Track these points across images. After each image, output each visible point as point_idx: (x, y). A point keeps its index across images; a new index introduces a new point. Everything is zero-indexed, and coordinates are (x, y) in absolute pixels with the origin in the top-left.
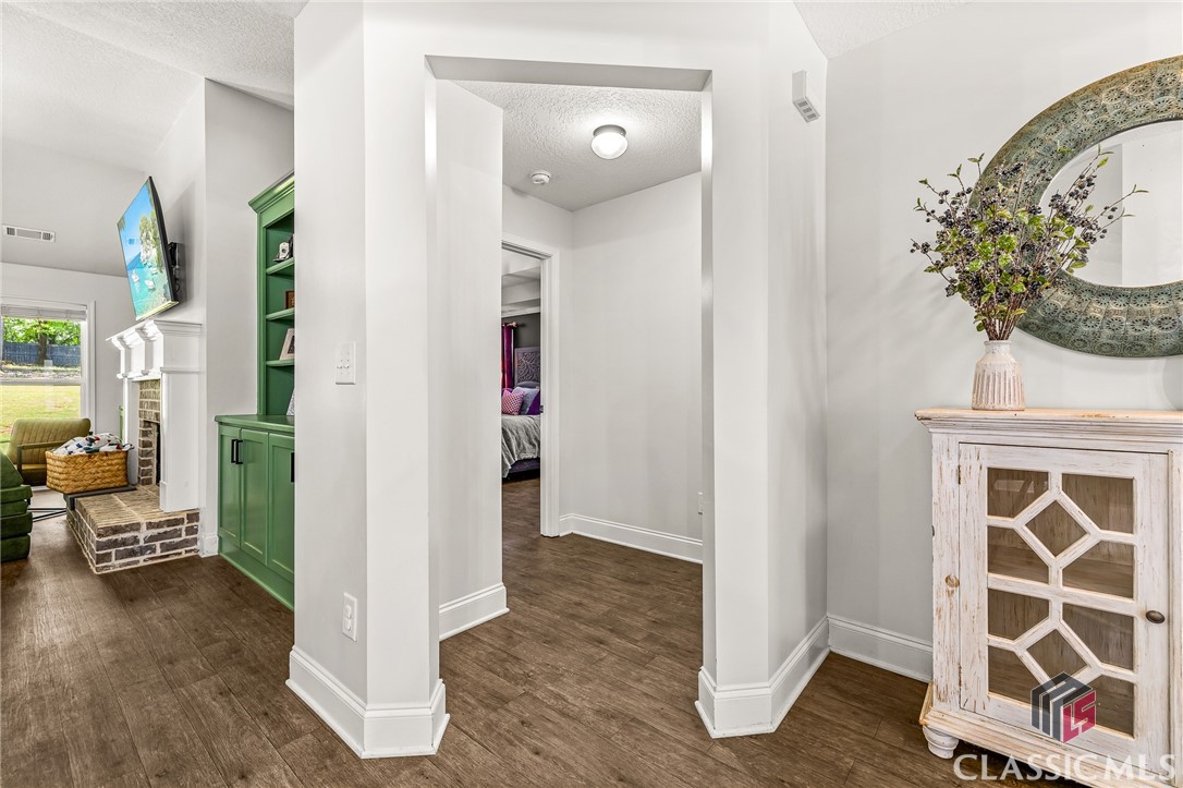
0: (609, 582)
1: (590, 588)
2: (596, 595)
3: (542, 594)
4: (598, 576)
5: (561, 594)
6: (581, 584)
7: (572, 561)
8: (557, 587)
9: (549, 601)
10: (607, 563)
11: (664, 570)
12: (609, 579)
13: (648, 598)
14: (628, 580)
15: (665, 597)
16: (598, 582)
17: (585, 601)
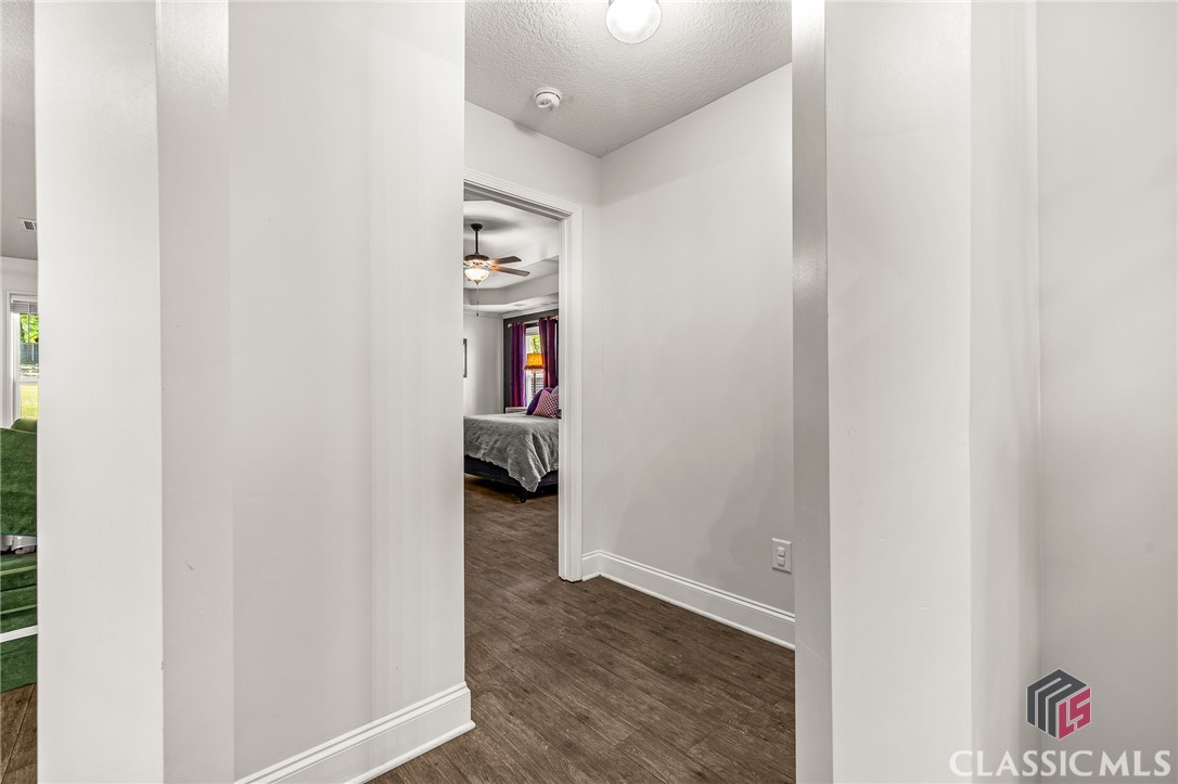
0: (636, 673)
1: (607, 685)
2: (613, 700)
3: (534, 690)
4: (620, 657)
5: (562, 693)
6: (595, 674)
7: (590, 625)
8: (559, 677)
9: (540, 709)
10: (639, 633)
11: (721, 652)
12: (638, 665)
13: (693, 713)
14: (665, 671)
15: (719, 711)
16: (622, 671)
17: (595, 713)
